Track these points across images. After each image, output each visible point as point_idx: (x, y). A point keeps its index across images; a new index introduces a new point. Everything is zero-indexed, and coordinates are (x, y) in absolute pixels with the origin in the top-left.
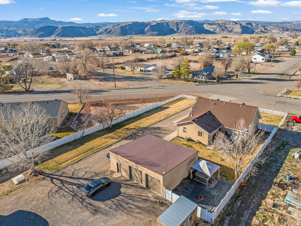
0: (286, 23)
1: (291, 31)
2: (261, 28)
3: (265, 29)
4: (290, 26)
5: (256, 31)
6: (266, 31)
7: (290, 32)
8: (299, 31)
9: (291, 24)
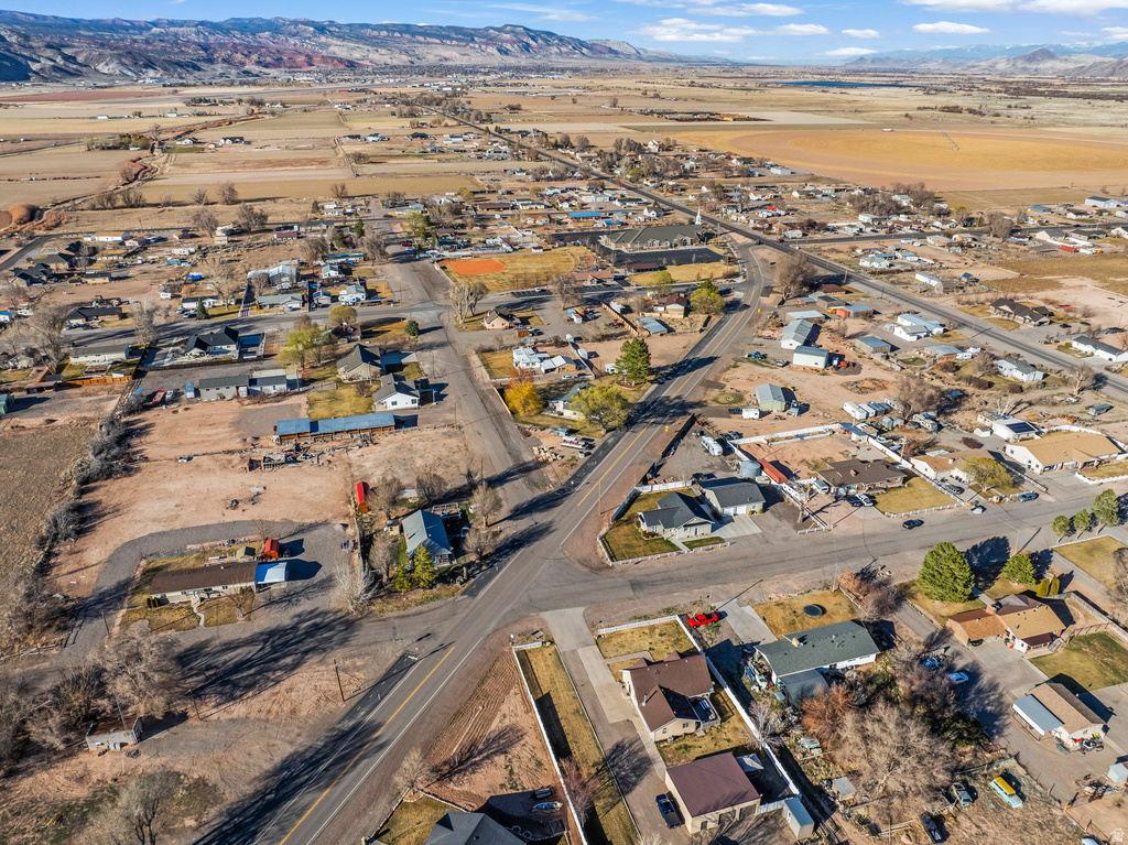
0: (127, 29)
1: (165, 69)
2: (49, 53)
3: (67, 58)
4: (147, 42)
5: (35, 67)
6: (75, 66)
7: (162, 72)
8: (190, 69)
9: (146, 34)
